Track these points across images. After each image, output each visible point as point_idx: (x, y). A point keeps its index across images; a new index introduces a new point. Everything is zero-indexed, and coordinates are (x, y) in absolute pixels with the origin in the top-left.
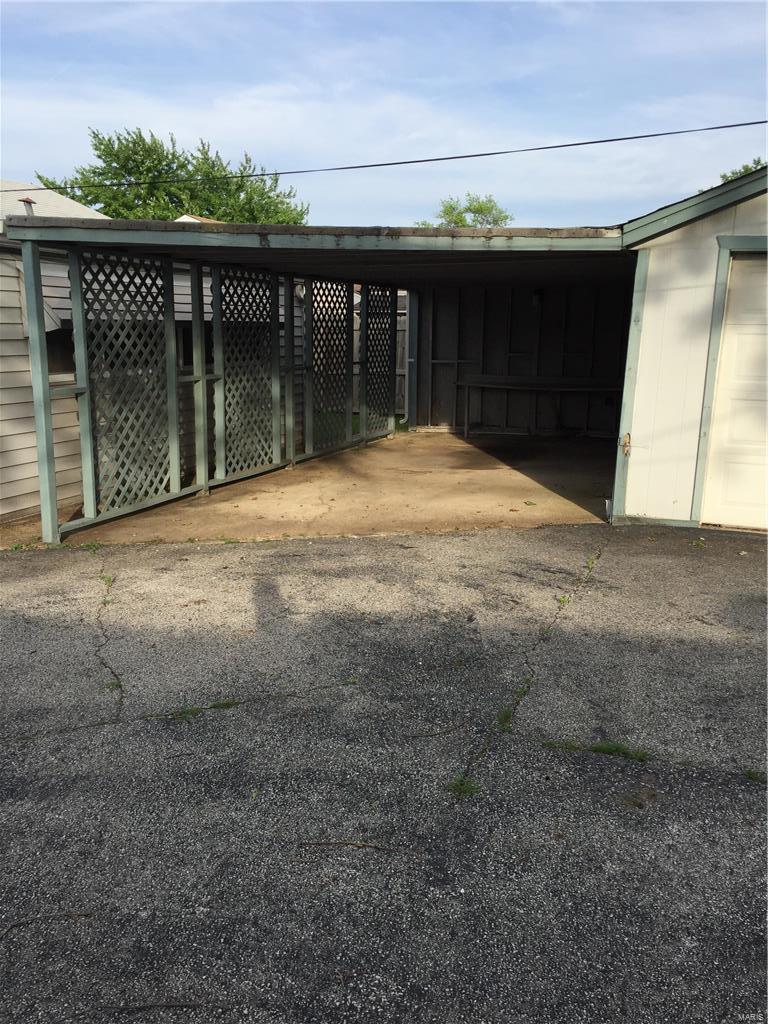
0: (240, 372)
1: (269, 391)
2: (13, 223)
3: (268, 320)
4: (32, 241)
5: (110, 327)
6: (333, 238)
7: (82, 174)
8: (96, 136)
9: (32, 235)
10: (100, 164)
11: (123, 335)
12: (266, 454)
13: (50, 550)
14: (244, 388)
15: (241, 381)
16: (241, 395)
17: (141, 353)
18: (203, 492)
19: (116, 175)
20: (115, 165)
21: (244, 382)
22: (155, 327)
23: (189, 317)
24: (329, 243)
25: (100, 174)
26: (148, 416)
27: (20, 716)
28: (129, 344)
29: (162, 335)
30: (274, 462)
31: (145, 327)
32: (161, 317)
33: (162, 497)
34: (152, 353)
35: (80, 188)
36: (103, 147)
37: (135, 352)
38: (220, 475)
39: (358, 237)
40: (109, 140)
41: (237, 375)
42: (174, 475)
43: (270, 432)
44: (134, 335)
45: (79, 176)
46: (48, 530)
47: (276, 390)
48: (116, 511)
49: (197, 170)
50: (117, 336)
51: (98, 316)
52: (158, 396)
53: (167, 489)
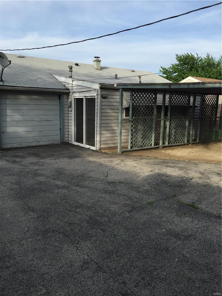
0: (176, 118)
1: (185, 124)
2: (118, 85)
3: (187, 105)
4: (122, 88)
5: (139, 107)
6: (187, 85)
7: (173, 66)
8: (177, 55)
9: (122, 87)
10: (178, 63)
11: (142, 109)
12: (183, 140)
13: (119, 154)
14: (177, 122)
15: (176, 121)
16: (176, 124)
17: (147, 113)
18: (161, 147)
19: (181, 65)
20: (182, 62)
21: (177, 121)
22: (151, 107)
23: (161, 104)
24: (186, 87)
25: (177, 66)
26: (147, 127)
27: (88, 177)
28: (144, 110)
29: (153, 109)
30: (185, 142)
31: (148, 107)
32: (153, 104)
33: (149, 147)
34: (150, 113)
35: (172, 69)
36: (179, 58)
37: (145, 112)
38: (167, 144)
39: (194, 85)
40: (181, 56)
41: (175, 119)
42: (153, 142)
43: (184, 135)
44: (145, 108)
45: (172, 66)
46: (119, 151)
47: (187, 124)
48: (136, 148)
49: (205, 62)
50: (141, 109)
51: (136, 104)
52: (151, 123)
53: (151, 145)
